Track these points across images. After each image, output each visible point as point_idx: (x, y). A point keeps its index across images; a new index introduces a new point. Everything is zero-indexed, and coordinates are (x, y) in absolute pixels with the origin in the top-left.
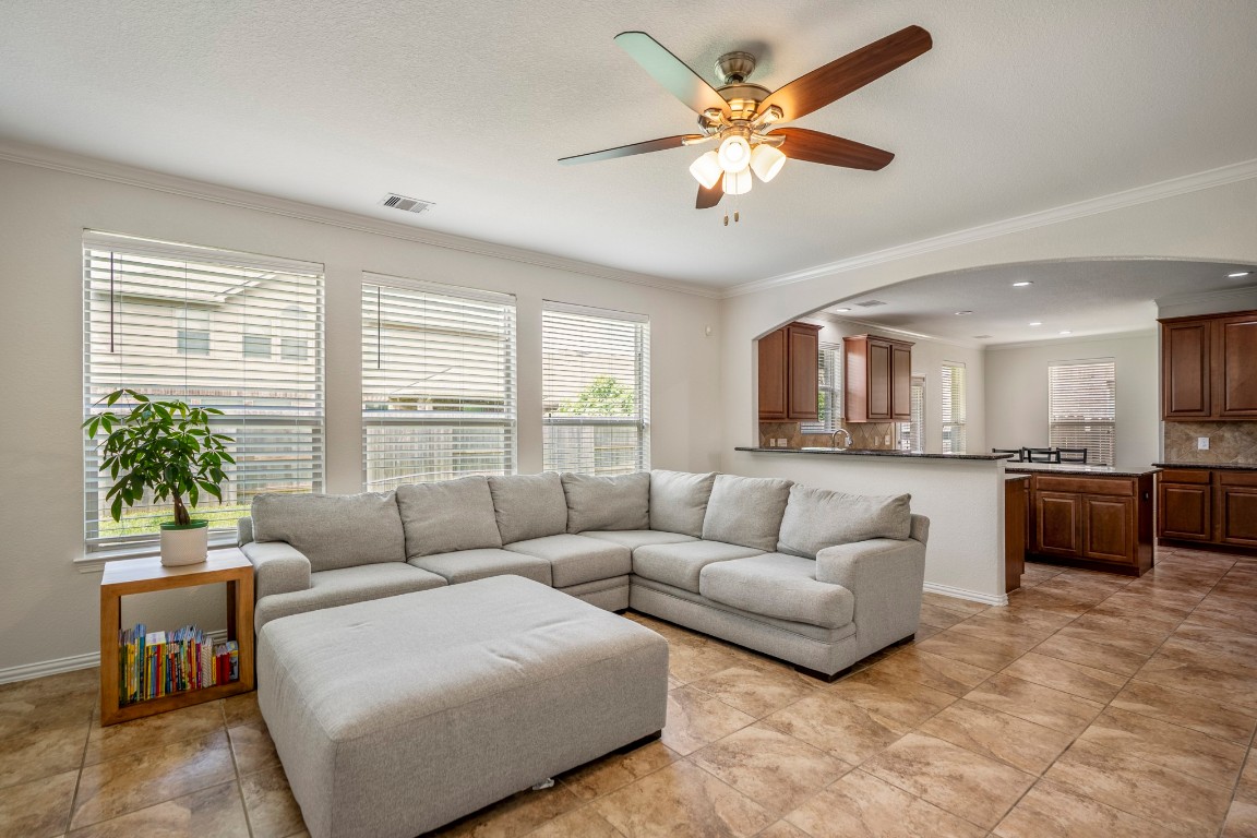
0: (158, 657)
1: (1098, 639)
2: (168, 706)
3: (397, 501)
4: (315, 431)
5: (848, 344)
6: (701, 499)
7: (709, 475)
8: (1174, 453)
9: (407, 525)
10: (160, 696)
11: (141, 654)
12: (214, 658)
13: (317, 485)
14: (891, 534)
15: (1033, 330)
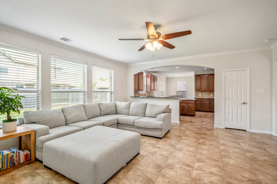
0: (8, 157)
1: (194, 127)
2: (12, 169)
3: (62, 111)
4: (37, 94)
5: (147, 76)
6: (129, 107)
7: (129, 102)
8: (196, 96)
9: (66, 117)
10: (8, 167)
11: (2, 157)
12: (24, 155)
13: (38, 108)
14: (167, 112)
15: (176, 75)
